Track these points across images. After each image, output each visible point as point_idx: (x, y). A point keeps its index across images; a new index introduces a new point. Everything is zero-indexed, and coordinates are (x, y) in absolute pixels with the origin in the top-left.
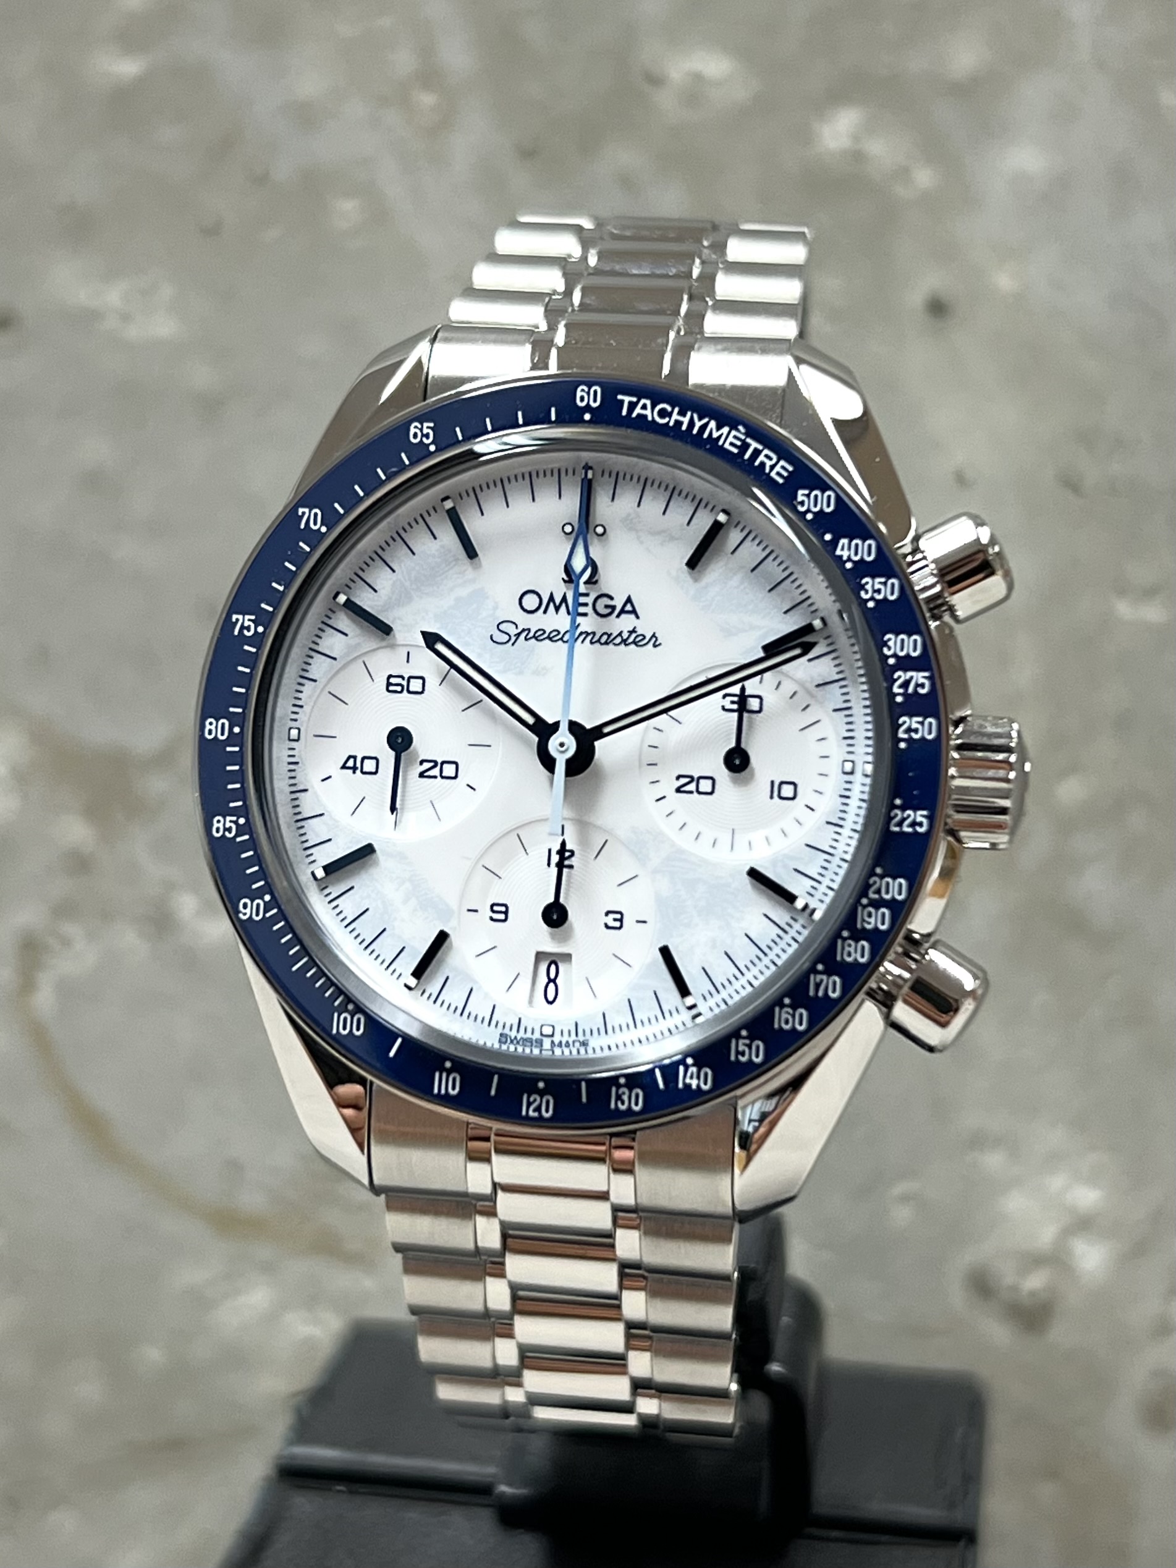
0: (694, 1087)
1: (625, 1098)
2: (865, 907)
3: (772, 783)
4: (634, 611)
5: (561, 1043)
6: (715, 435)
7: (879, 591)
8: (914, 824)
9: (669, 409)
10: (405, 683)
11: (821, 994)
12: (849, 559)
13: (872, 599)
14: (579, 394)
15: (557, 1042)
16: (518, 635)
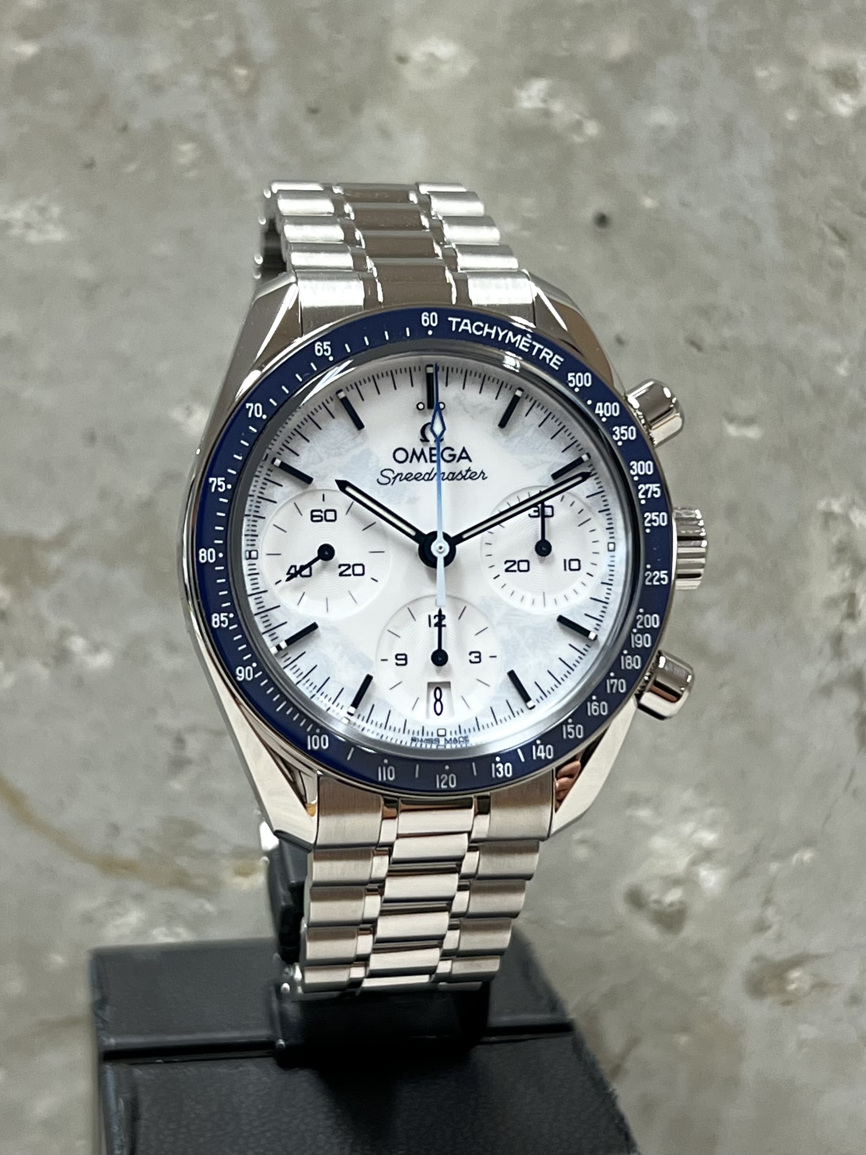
0: (543, 758)
1: (501, 770)
2: (635, 634)
3: (565, 561)
4: (468, 457)
5: (451, 739)
6: (513, 340)
7: (624, 435)
8: (659, 580)
9: (482, 325)
10: (323, 515)
11: (614, 691)
12: (604, 416)
13: (620, 440)
14: (423, 318)
15: (448, 739)
16: (395, 478)
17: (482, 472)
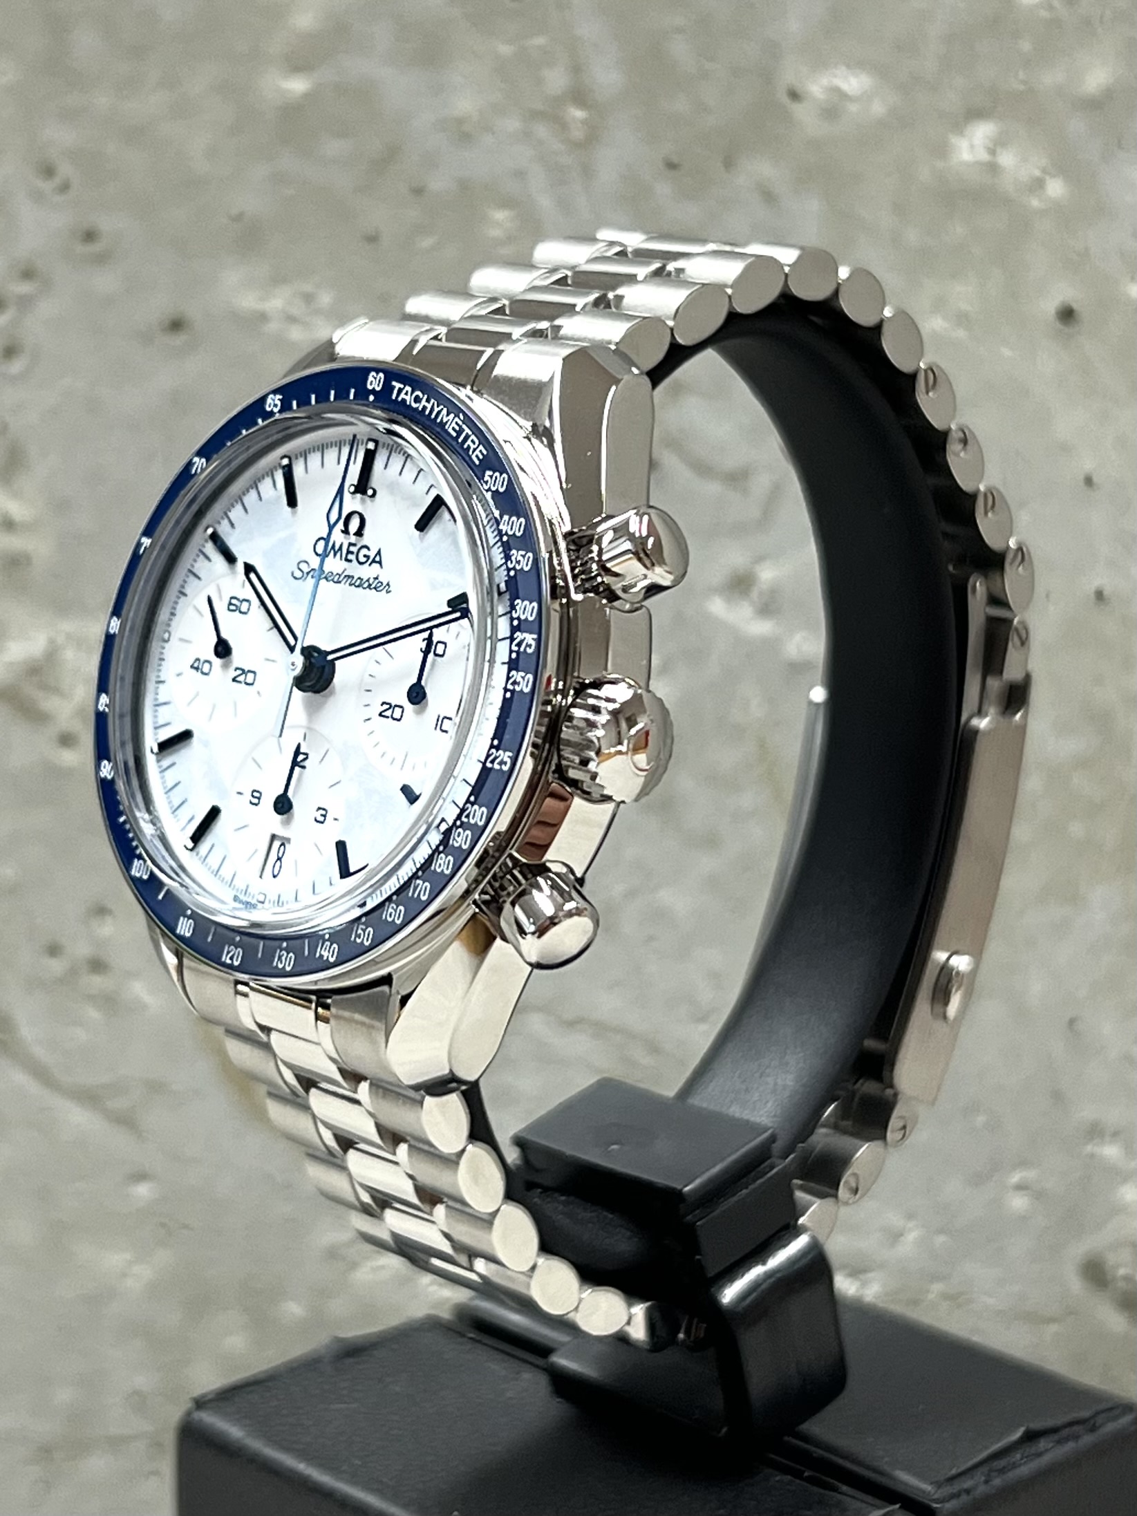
0: (325, 958)
1: (283, 959)
2: (458, 827)
3: (439, 716)
4: (380, 563)
6: (445, 420)
7: (518, 562)
8: (502, 763)
9: (421, 395)
10: (238, 604)
11: (416, 895)
12: (506, 534)
13: (514, 568)
14: (370, 379)
16: (308, 573)
17: (388, 584)
